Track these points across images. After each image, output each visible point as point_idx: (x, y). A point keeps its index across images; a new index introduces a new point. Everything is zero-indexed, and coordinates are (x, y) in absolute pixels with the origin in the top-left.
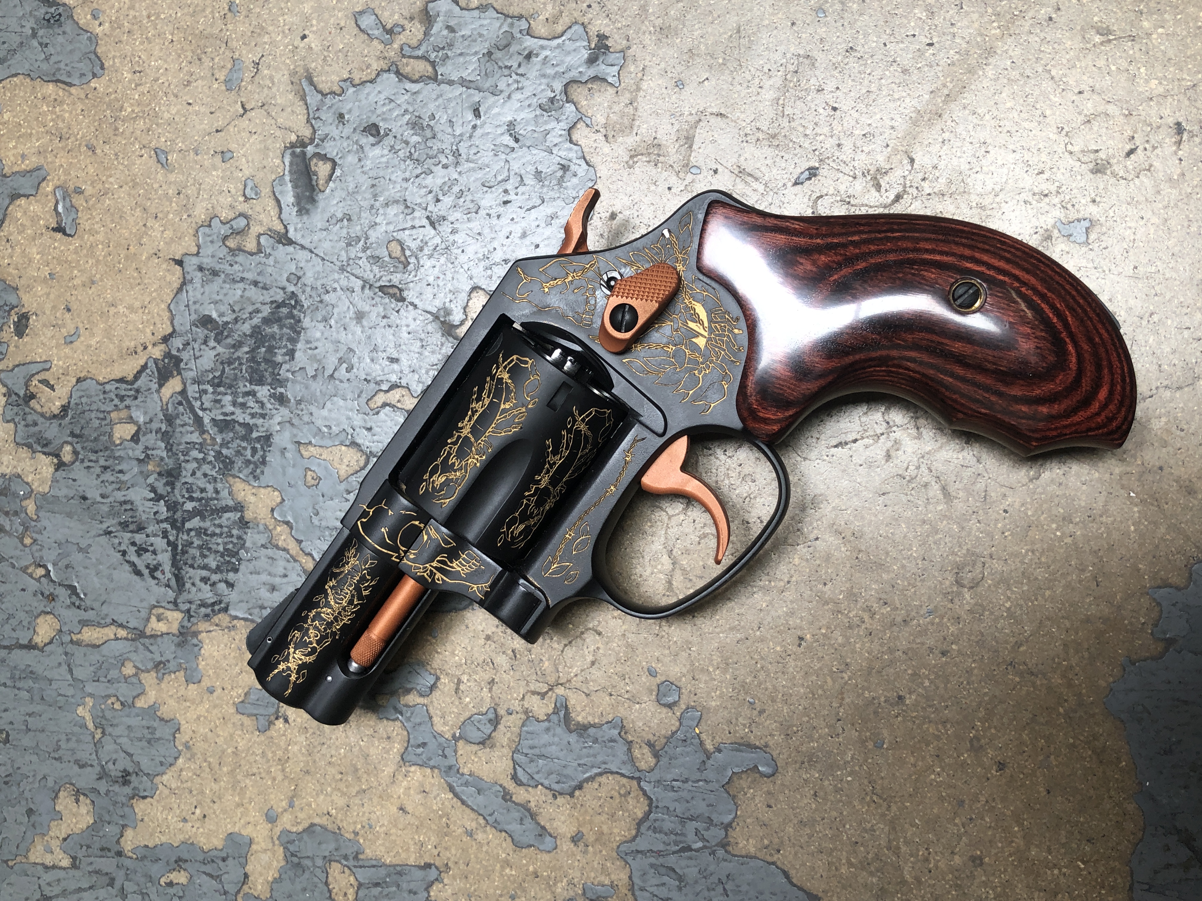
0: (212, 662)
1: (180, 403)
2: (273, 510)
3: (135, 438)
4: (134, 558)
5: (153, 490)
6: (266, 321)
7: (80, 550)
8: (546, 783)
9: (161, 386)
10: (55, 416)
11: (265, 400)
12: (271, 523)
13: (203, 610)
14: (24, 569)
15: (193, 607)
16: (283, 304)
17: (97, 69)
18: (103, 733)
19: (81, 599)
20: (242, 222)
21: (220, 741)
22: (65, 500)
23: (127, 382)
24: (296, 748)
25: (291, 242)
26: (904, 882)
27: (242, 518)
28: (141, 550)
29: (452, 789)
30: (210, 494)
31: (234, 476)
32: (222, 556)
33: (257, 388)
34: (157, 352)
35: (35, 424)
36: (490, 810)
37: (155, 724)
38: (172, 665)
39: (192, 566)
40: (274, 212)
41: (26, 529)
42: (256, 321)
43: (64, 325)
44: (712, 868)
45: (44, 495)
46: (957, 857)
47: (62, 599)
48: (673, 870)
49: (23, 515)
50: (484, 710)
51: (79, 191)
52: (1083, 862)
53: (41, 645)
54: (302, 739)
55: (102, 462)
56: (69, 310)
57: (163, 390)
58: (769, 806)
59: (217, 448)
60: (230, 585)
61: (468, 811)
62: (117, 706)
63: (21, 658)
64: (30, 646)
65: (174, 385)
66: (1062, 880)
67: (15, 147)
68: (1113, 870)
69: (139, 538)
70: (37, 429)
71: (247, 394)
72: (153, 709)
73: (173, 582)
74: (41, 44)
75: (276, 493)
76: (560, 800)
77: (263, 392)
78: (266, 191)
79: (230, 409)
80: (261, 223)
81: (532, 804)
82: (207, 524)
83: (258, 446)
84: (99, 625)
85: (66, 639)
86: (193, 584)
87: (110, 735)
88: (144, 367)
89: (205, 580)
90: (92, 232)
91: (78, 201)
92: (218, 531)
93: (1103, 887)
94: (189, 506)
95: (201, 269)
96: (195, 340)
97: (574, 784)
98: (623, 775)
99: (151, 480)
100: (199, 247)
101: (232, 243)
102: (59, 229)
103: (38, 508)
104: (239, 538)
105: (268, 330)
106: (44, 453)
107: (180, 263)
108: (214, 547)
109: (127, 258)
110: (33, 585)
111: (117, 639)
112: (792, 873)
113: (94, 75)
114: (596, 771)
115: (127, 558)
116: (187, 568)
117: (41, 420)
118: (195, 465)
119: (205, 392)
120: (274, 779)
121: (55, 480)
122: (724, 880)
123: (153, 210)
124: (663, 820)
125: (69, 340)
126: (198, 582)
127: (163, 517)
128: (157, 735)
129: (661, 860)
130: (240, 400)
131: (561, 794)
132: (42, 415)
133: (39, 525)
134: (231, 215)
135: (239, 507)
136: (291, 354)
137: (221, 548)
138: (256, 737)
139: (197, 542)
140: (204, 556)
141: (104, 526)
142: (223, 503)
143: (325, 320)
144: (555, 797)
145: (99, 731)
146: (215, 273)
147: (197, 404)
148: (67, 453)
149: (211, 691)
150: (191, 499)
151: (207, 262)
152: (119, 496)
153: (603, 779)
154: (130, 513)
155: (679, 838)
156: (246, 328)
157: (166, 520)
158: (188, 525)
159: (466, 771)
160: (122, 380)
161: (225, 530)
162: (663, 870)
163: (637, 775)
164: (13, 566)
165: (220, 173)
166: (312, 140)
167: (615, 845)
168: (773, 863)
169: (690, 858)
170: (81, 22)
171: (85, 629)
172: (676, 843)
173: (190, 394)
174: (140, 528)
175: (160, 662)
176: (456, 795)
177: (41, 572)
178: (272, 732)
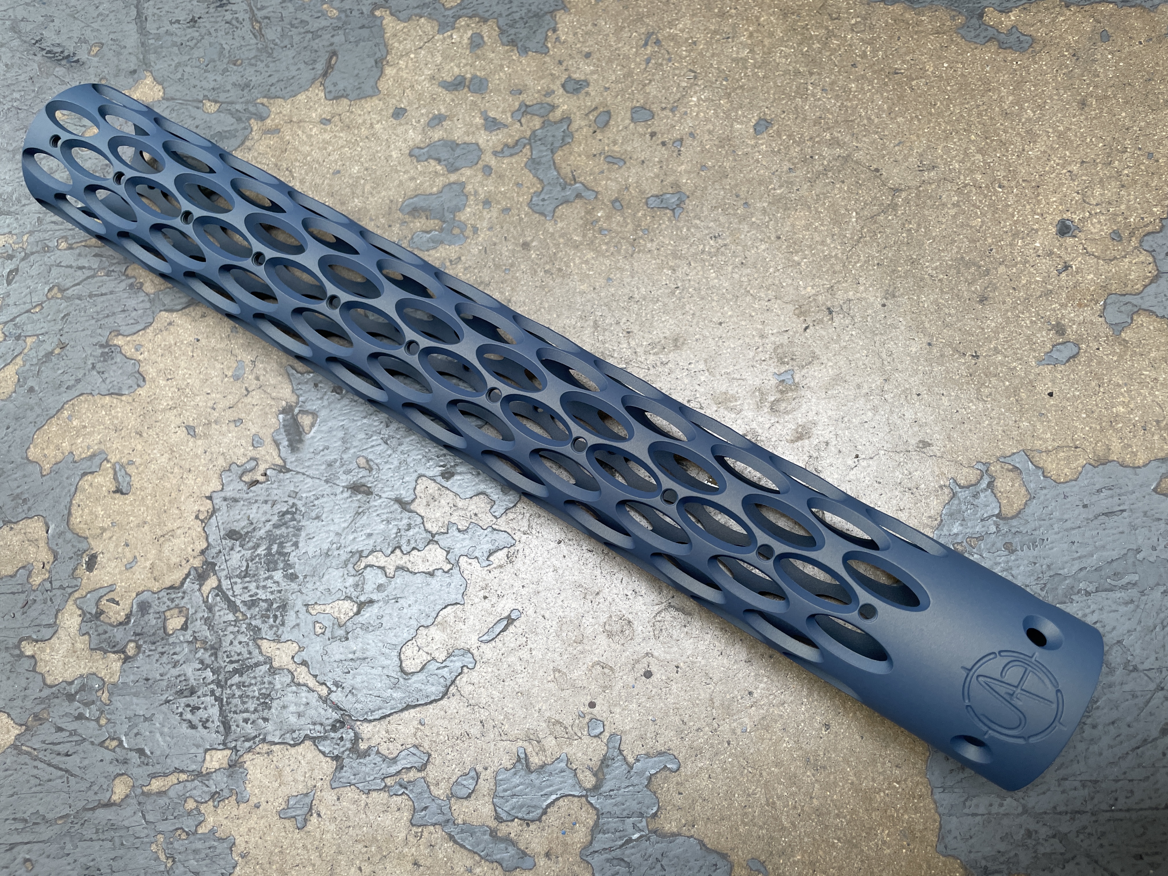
0: (256, 783)
1: (217, 595)
2: (293, 657)
3: (185, 627)
4: (188, 716)
5: (202, 662)
6: (276, 526)
7: (146, 719)
8: (520, 815)
9: (201, 585)
10: (121, 624)
11: (280, 580)
12: (292, 667)
13: (247, 744)
14: (102, 744)
15: (239, 743)
16: (287, 512)
17: (141, 382)
18: (174, 861)
19: (148, 757)
20: (253, 463)
21: (269, 845)
22: (131, 684)
23: (175, 588)
24: (329, 836)
25: (288, 470)
26: (783, 828)
27: (271, 667)
28: (195, 709)
29: (451, 837)
30: (246, 656)
31: (262, 639)
32: (258, 699)
33: (273, 573)
34: (197, 563)
35: (106, 632)
36: (481, 847)
37: (216, 844)
38: (226, 793)
39: (235, 712)
40: (275, 454)
41: (102, 712)
42: (269, 527)
43: (125, 557)
44: (650, 850)
45: (114, 685)
46: (814, 800)
47: (134, 761)
48: (622, 860)
49: (98, 703)
50: (467, 771)
51: (131, 463)
52: (898, 783)
53: (118, 801)
54: (332, 827)
55: (160, 649)
56: (127, 545)
57: (204, 588)
58: (680, 793)
59: (247, 621)
60: (266, 720)
61: (466, 853)
62: (184, 836)
63: (102, 814)
64: (109, 804)
65: (212, 582)
66: (887, 799)
67: (82, 442)
68: (918, 783)
69: (193, 701)
70: (107, 635)
71: (267, 579)
72: (212, 831)
73: (221, 729)
74: (99, 373)
75: (295, 645)
76: (533, 827)
77: (278, 575)
78: (268, 440)
79: (254, 591)
80: (266, 461)
81: (512, 835)
82: (245, 678)
83: (278, 613)
84: (166, 775)
85: (138, 791)
86: (237, 726)
87: (180, 861)
88: (188, 575)
89: (246, 721)
90: (142, 489)
91: (131, 470)
92: (253, 682)
93: (914, 797)
94: (230, 668)
95: (225, 499)
96: (224, 549)
97: (540, 811)
98: (574, 796)
99: (199, 654)
100: (223, 485)
101: (246, 478)
102: (118, 491)
103: (111, 694)
104: (270, 683)
105: (278, 532)
106: (114, 652)
107: (210, 498)
108: (251, 694)
109: (170, 502)
110: (108, 756)
111: (180, 782)
112: (706, 841)
113: (139, 386)
114: (554, 797)
115: (184, 717)
116: (231, 715)
117: (110, 628)
118: (232, 637)
119: (236, 583)
120: (314, 865)
121: (123, 671)
122: (660, 857)
123: (188, 467)
124: (608, 823)
125: (129, 567)
126: (241, 723)
127: (210, 681)
128: (218, 851)
129: (613, 854)
130: (262, 584)
131: (532, 821)
132: (111, 625)
133: (112, 707)
134: (244, 460)
135: (269, 660)
136: (296, 545)
137: (256, 694)
138: (297, 835)
139: (238, 693)
140: (244, 703)
141: (164, 698)
142: (254, 661)
143: (318, 518)
144: (528, 825)
145: (170, 860)
146: (235, 500)
147: (230, 593)
148: (131, 648)
149: (257, 806)
150: (231, 662)
151: (229, 495)
152: (175, 672)
153: (561, 802)
154: (184, 683)
155: (622, 834)
156: (262, 533)
157: (212, 682)
158: (229, 682)
159: (460, 821)
160: (171, 587)
161: (259, 679)
162: (615, 862)
163: (584, 793)
164: (92, 743)
165: (234, 434)
166: (297, 403)
167: (578, 851)
168: (692, 836)
169: (633, 847)
170: (128, 354)
171: (154, 781)
172: (621, 838)
173: (224, 588)
174: (192, 692)
175: (216, 792)
176: (456, 842)
177: (115, 743)
178: (309, 827)
